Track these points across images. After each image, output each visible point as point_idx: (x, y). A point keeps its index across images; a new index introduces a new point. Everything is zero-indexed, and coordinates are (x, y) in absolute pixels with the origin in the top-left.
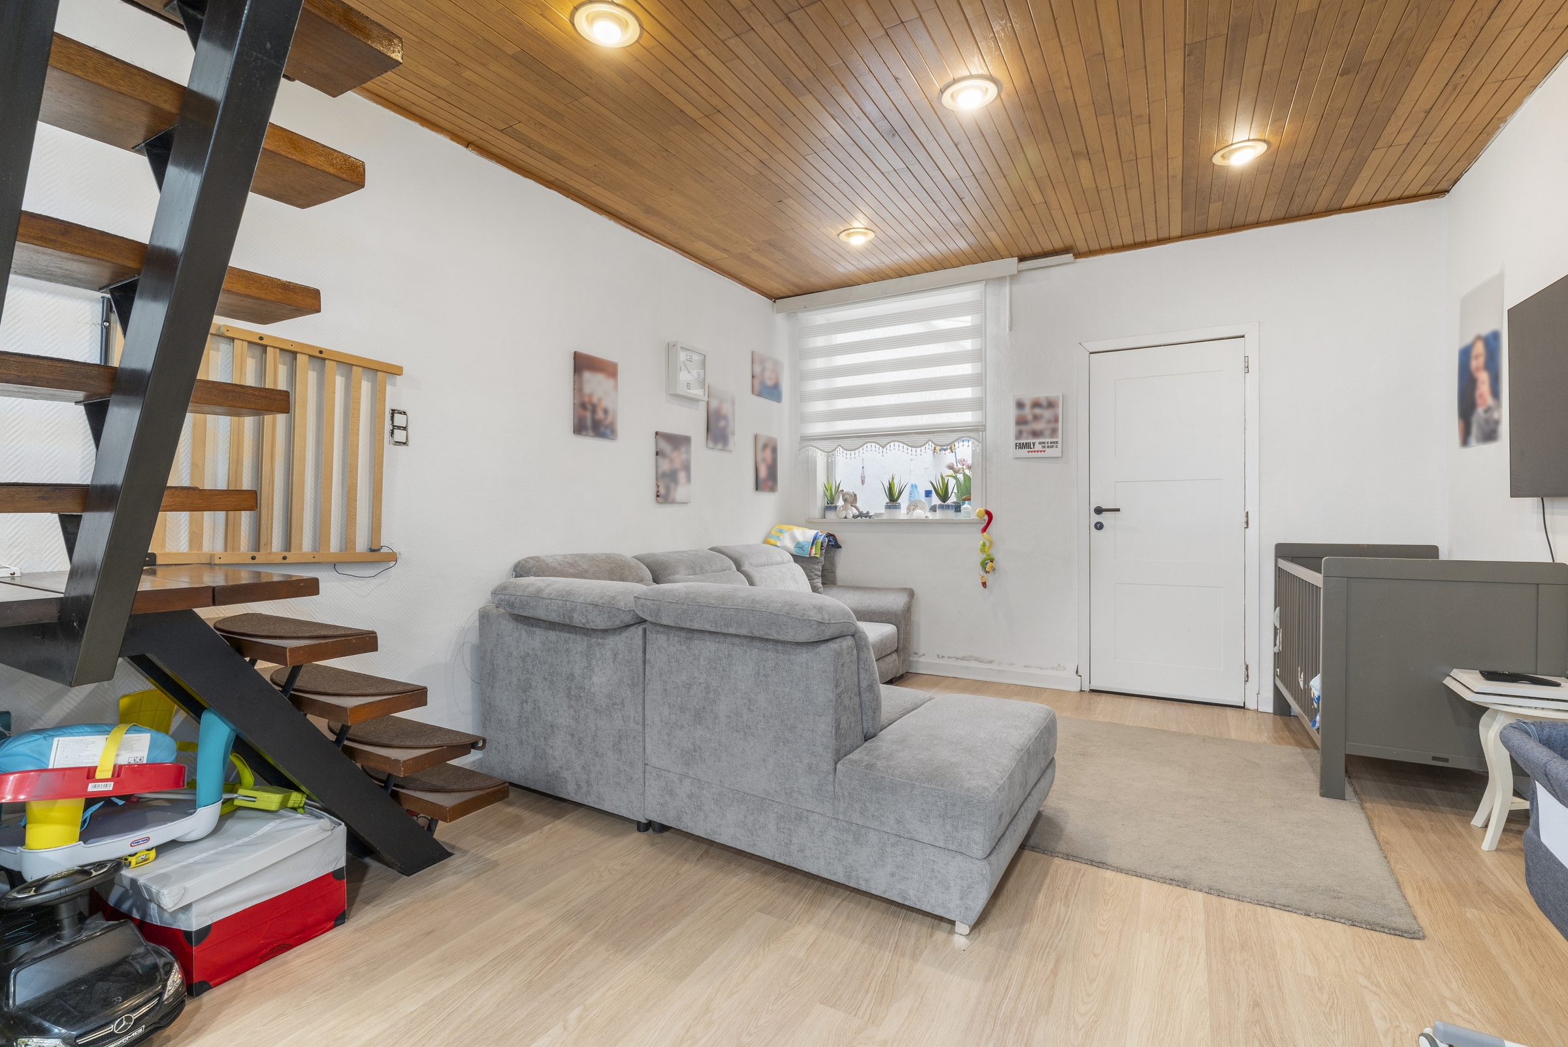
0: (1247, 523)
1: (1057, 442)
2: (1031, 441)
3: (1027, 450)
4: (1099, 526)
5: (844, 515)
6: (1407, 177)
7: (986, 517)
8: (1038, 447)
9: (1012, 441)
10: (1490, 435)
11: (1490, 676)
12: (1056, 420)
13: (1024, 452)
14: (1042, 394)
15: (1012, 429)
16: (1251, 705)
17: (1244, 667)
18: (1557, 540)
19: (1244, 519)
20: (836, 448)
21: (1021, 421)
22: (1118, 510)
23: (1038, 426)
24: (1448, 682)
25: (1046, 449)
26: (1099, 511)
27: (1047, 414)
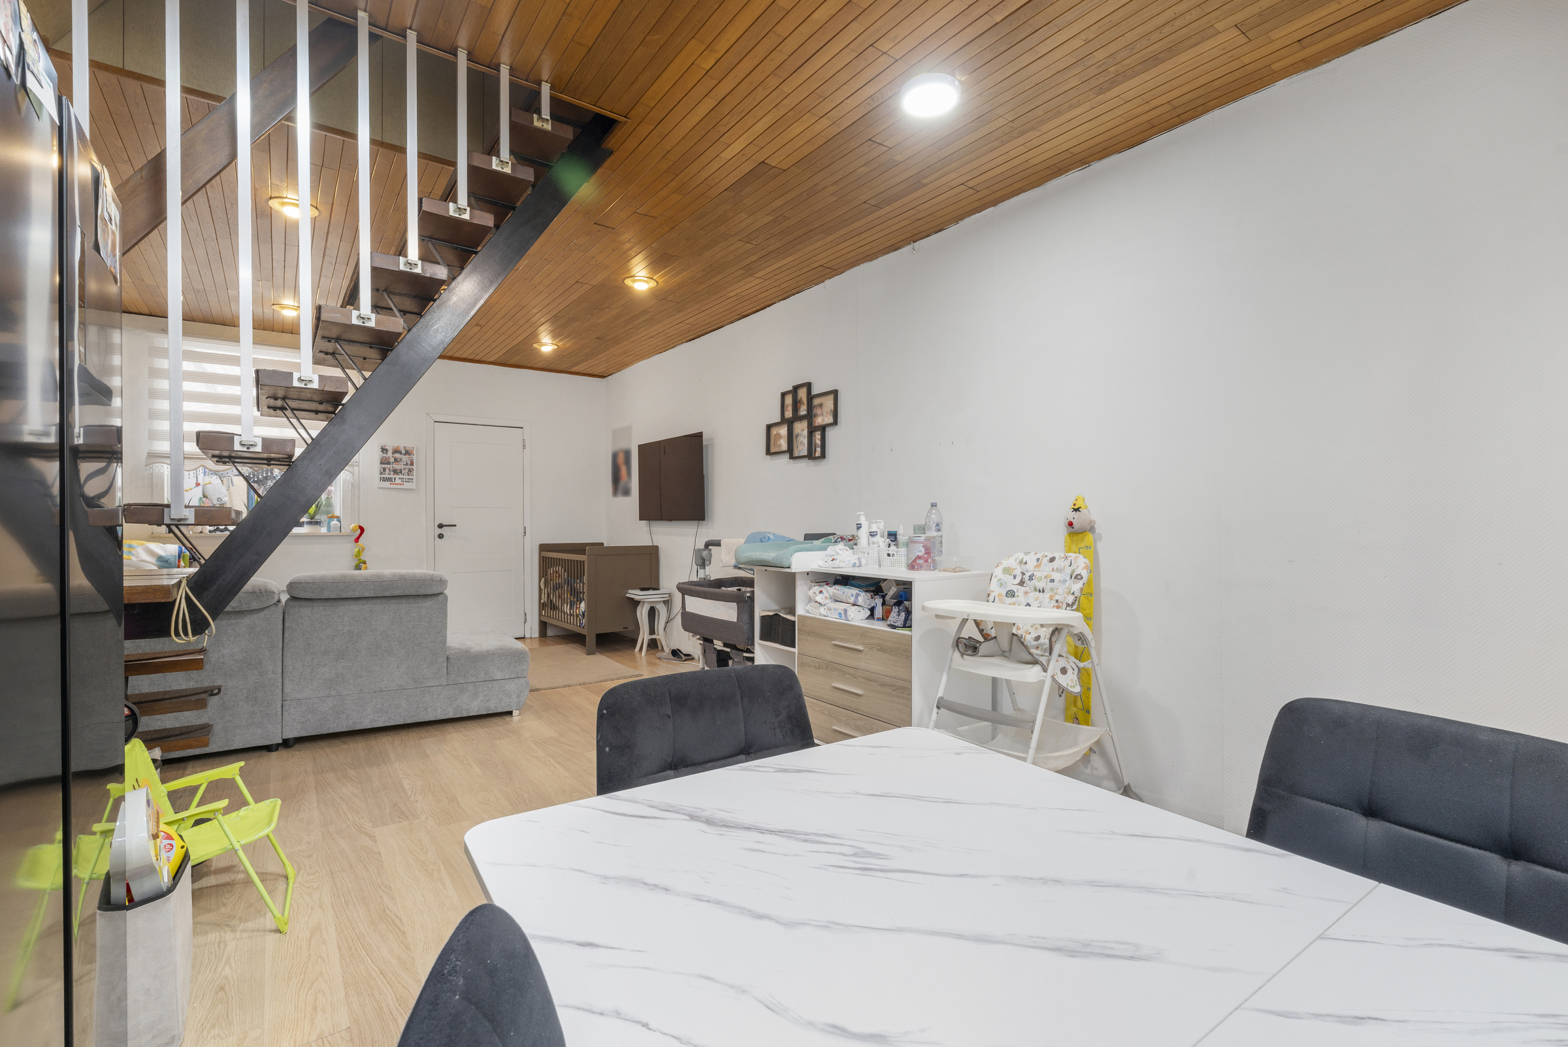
0: (525, 533)
1: (412, 479)
2: (393, 476)
3: (389, 483)
4: (441, 536)
5: (200, 530)
6: (595, 370)
7: (359, 531)
8: (398, 481)
9: (377, 476)
10: (627, 492)
11: (643, 589)
12: (412, 464)
13: (387, 484)
14: (402, 444)
15: (377, 467)
16: (528, 636)
17: (524, 615)
18: (654, 537)
19: (523, 531)
20: (199, 467)
21: (384, 462)
22: (455, 526)
23: (398, 467)
24: (628, 595)
25: (404, 483)
26: (441, 526)
27: (405, 458)
